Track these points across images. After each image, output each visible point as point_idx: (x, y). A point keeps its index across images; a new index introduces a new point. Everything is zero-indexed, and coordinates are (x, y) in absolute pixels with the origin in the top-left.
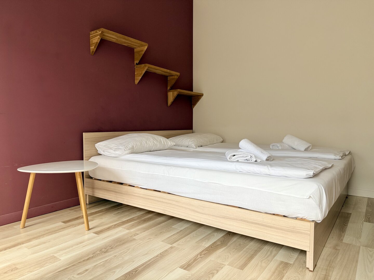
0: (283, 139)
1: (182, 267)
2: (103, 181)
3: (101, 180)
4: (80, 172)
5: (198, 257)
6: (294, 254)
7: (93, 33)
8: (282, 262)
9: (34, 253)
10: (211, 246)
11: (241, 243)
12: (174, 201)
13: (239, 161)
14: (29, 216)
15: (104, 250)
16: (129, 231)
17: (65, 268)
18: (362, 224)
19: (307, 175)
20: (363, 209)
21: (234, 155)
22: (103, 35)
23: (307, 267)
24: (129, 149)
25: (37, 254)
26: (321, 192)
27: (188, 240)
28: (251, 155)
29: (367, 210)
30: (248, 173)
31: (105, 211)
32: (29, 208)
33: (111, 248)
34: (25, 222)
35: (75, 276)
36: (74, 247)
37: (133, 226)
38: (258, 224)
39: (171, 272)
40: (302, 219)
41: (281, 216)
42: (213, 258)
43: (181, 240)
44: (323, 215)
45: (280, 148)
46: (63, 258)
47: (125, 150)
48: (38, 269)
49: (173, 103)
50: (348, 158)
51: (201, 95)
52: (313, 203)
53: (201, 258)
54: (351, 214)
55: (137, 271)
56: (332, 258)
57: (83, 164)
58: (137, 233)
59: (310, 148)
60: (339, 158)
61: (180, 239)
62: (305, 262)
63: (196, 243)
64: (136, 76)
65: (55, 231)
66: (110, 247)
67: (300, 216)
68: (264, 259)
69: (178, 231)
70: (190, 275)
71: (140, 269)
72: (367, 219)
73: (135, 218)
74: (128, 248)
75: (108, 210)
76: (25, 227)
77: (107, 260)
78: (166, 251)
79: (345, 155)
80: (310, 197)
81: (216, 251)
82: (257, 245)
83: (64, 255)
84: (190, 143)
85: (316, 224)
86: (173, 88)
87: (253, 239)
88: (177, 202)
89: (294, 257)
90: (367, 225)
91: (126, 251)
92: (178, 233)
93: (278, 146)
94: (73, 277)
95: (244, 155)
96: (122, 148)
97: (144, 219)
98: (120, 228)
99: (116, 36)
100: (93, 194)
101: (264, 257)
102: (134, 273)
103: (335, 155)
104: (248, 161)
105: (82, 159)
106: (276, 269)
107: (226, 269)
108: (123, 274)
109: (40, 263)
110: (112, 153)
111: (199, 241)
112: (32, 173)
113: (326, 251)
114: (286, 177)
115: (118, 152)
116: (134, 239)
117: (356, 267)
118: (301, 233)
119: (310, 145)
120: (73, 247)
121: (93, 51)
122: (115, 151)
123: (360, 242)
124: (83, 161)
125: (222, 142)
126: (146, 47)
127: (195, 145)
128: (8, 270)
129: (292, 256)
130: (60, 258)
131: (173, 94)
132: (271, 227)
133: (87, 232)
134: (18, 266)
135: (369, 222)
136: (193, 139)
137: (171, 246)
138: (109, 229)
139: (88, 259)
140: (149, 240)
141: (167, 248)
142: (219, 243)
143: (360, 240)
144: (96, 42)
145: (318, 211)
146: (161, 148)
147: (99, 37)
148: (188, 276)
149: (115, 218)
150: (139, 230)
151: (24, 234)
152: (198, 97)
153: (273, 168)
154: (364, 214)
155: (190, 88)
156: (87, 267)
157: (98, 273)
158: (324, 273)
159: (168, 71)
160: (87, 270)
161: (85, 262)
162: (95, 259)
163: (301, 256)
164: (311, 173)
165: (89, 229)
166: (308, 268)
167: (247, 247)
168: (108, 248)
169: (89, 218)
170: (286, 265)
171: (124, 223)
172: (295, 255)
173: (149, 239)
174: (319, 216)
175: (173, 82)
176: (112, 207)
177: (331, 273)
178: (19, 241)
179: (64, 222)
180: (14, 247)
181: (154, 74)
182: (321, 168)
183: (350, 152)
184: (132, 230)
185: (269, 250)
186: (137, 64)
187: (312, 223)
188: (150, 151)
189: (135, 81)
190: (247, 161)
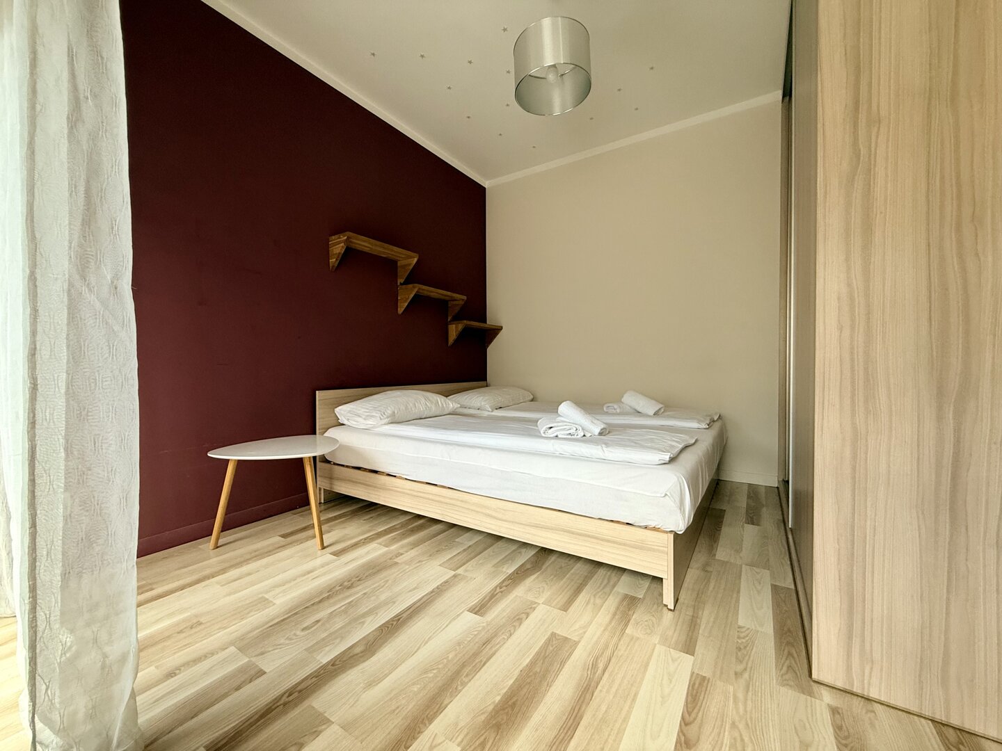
0: (623, 397)
1: (472, 610)
2: (347, 467)
3: (343, 466)
4: (309, 458)
5: (497, 592)
6: (642, 582)
7: (334, 239)
8: (626, 596)
9: (230, 594)
10: (517, 572)
11: (563, 565)
12: (458, 500)
13: (559, 436)
14: (226, 527)
15: (347, 584)
16: (387, 549)
17: (282, 618)
18: (743, 527)
19: (660, 460)
20: (742, 502)
21: (551, 428)
22: (350, 242)
23: (664, 603)
24: (388, 417)
25: (236, 595)
26: (682, 487)
27: (481, 562)
28: (577, 426)
29: (747, 504)
30: (574, 458)
31: (347, 515)
32: (226, 514)
33: (359, 580)
34: (218, 539)
35: (298, 633)
36: (298, 580)
37: (394, 540)
38: (589, 536)
39: (454, 619)
40: (655, 529)
41: (623, 523)
42: (521, 592)
43: (469, 563)
44: (686, 522)
45: (618, 411)
46: (278, 602)
47: (381, 419)
48: (237, 621)
49: (456, 341)
50: (717, 425)
51: (500, 329)
52: (671, 504)
53: (501, 592)
54: (725, 511)
55: (399, 619)
56: (702, 587)
57: (316, 441)
58: (401, 551)
59: (662, 410)
60: (705, 427)
61: (467, 561)
62: (661, 595)
63: (493, 566)
64: (399, 302)
65: (267, 553)
66: (357, 577)
67: (652, 524)
68: (598, 592)
69: (465, 547)
70: (483, 623)
71: (405, 615)
72: (749, 519)
73: (397, 527)
74: (386, 579)
75: (354, 514)
76: (217, 547)
77: (352, 601)
78: (446, 582)
79: (714, 421)
80: (666, 495)
81: (524, 579)
82: (586, 567)
83: (280, 595)
84: (483, 403)
85: (676, 536)
86: (457, 318)
87: (579, 558)
88: (462, 501)
89: (644, 587)
90: (750, 529)
91: (382, 584)
92: (465, 550)
93: (616, 407)
94: (295, 634)
95: (565, 427)
96: (377, 415)
97: (411, 528)
98: (374, 545)
99: (370, 243)
100: (331, 488)
101: (598, 588)
102: (395, 623)
103: (699, 421)
104: (573, 437)
105: (314, 433)
106: (618, 608)
107: (541, 611)
108: (377, 626)
109: (241, 612)
110: (360, 423)
111: (498, 563)
112: (232, 460)
113: (692, 574)
114: (629, 463)
115: (371, 422)
116: (396, 563)
117: (738, 601)
118: (654, 550)
119: (662, 406)
120: (295, 580)
121: (333, 266)
122: (365, 419)
123: (741, 558)
124: (316, 438)
125: (532, 400)
126: (416, 260)
127: (491, 407)
128: (185, 626)
129: (641, 584)
130: (275, 602)
131: (456, 327)
132: (608, 541)
133: (319, 553)
134: (202, 620)
135: (753, 524)
136: (487, 398)
137: (453, 573)
138: (355, 546)
139: (320, 602)
140: (418, 564)
141: (449, 577)
142: (528, 566)
143: (741, 555)
144: (338, 252)
145: (679, 517)
146: (438, 413)
147: (342, 244)
148: (482, 625)
149: (366, 527)
150: (402, 547)
151: (215, 559)
152: (494, 332)
153: (609, 449)
154: (744, 511)
155: (483, 318)
156: (317, 617)
157: (338, 626)
158: (691, 614)
159: (449, 293)
160: (318, 621)
161: (315, 607)
162: (332, 601)
163: (654, 585)
164: (667, 457)
165: (323, 548)
166: (666, 606)
167: (572, 571)
168: (353, 580)
169: (324, 528)
170: (631, 602)
171: (379, 535)
172: (646, 583)
173: (419, 561)
174: (680, 524)
175: (457, 309)
176: (360, 508)
177: (700, 613)
178: (207, 572)
179: (284, 536)
180: (198, 583)
181: (428, 298)
182: (681, 446)
183: (720, 416)
184: (393, 548)
185: (605, 575)
186: (401, 284)
187: (669, 534)
188: (419, 419)
189: (399, 309)
190: (571, 438)
